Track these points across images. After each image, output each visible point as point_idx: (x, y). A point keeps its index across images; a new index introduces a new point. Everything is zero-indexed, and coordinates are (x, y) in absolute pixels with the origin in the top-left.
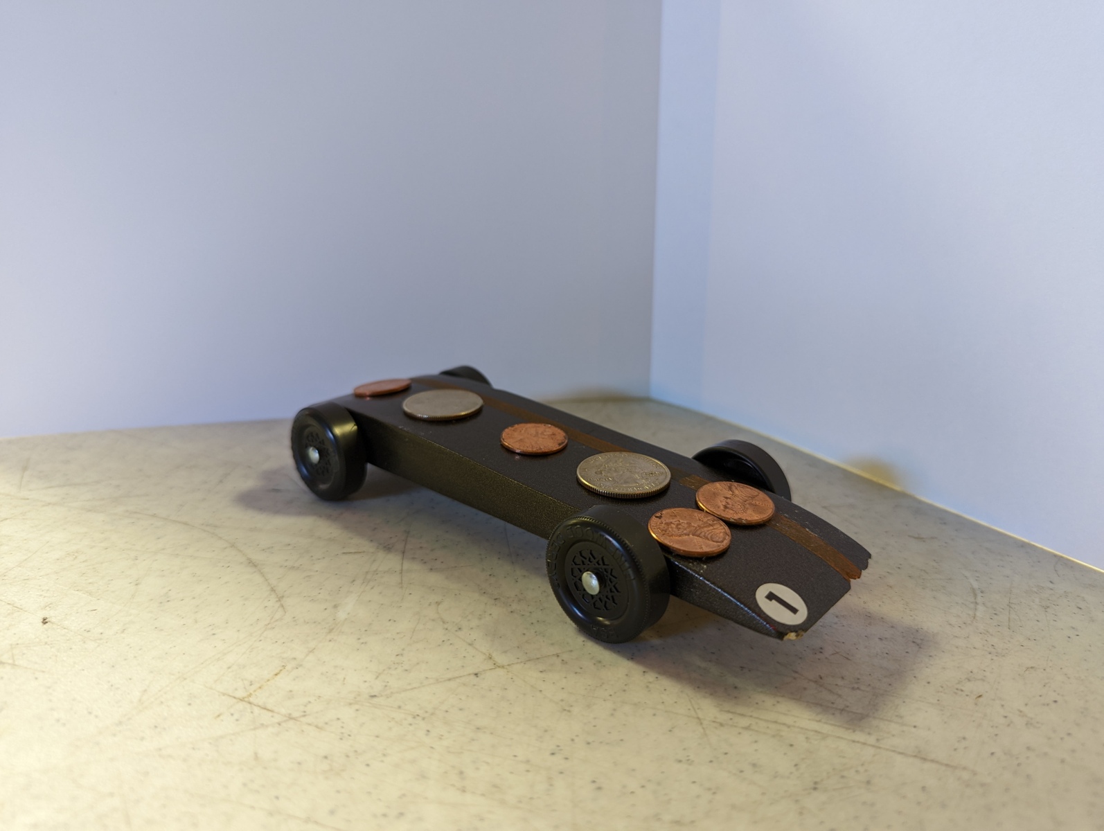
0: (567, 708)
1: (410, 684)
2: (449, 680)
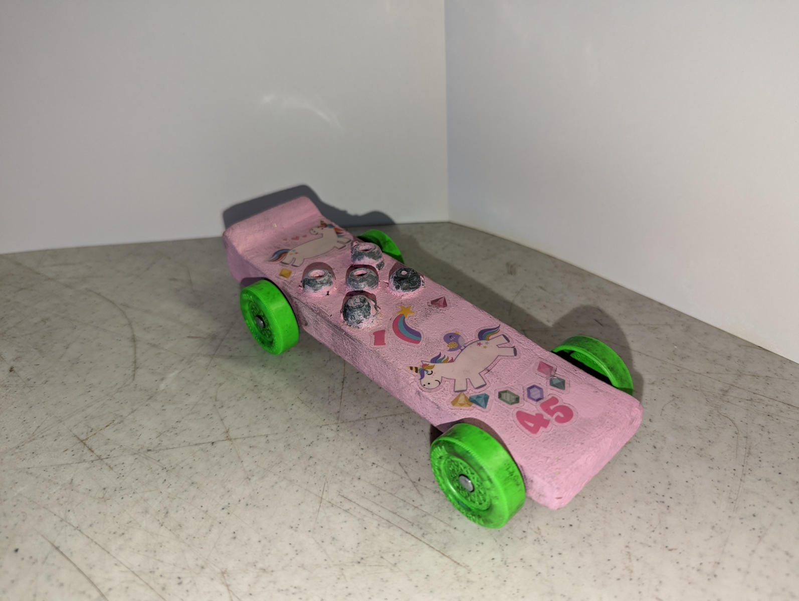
0: (249, 477)
1: (173, 444)
2: (196, 445)
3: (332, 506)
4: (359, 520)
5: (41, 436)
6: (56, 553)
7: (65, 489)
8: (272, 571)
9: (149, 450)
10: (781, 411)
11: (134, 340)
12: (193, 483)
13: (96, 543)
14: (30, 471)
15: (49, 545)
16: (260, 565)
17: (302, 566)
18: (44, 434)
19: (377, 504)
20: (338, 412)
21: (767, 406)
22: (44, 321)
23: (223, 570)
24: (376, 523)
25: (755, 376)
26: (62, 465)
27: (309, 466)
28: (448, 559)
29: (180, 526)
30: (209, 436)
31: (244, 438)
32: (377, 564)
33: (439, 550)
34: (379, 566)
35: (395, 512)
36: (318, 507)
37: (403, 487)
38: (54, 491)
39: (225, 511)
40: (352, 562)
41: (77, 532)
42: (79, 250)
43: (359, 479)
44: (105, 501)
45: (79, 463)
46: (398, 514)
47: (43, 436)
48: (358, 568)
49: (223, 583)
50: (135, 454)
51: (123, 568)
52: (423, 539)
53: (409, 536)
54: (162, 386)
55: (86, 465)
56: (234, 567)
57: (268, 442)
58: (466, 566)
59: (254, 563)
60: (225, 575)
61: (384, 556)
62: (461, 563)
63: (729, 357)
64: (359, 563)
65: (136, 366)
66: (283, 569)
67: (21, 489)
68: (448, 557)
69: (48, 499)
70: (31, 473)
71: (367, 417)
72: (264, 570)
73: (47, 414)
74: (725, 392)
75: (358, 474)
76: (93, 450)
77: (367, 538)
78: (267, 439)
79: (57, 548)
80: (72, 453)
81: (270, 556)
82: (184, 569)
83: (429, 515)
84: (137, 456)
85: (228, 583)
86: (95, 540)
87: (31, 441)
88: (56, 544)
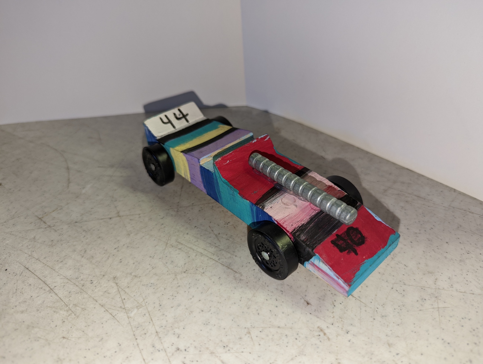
3: (173, 247)
4: (186, 253)
5: (18, 216)
6: (27, 271)
7: (31, 241)
8: (140, 276)
9: (76, 222)
10: (414, 200)
11: (68, 169)
12: (99, 237)
13: (48, 266)
14: (12, 233)
15: (23, 267)
16: (133, 274)
17: (155, 274)
18: (19, 215)
19: (196, 246)
20: (179, 202)
21: (406, 197)
22: (18, 159)
23: (115, 276)
24: (195, 254)
25: (403, 183)
26: (29, 230)
27: (161, 228)
28: (231, 270)
29: (93, 257)
30: (109, 215)
31: (127, 216)
32: (194, 272)
33: (226, 266)
34: (195, 273)
35: (205, 249)
36: (165, 247)
37: (210, 237)
38: (25, 242)
39: (116, 250)
40: (181, 272)
41: (37, 261)
42: (37, 123)
43: (188, 234)
44: (53, 246)
45: (38, 229)
46: (207, 250)
47: (19, 217)
48: (184, 275)
49: (114, 282)
50: (69, 224)
51: (62, 277)
52: (219, 261)
53: (212, 260)
54: (84, 191)
55: (42, 230)
56: (120, 275)
57: (140, 217)
58: (240, 273)
59: (131, 273)
60: (115, 279)
61: (198, 269)
62: (237, 272)
63: (390, 174)
64: (185, 272)
65: (69, 181)
66: (146, 275)
67: (8, 242)
68: (231, 269)
69: (22, 246)
70: (13, 234)
71: (194, 204)
72: (136, 276)
73: (21, 206)
74: (385, 191)
75: (187, 232)
76: (46, 222)
77: (189, 261)
78: (140, 216)
79: (27, 269)
80: (35, 224)
81: (139, 270)
82: (94, 276)
83: (223, 250)
84: (70, 225)
85: (117, 282)
86: (47, 265)
87: (12, 219)
88: (27, 267)
